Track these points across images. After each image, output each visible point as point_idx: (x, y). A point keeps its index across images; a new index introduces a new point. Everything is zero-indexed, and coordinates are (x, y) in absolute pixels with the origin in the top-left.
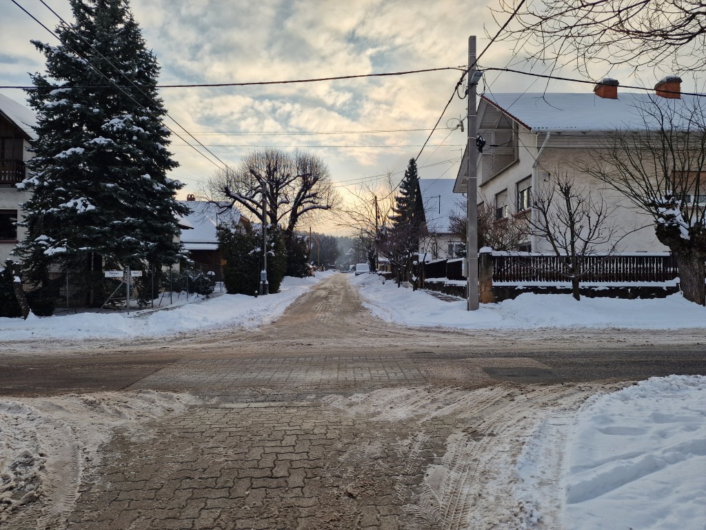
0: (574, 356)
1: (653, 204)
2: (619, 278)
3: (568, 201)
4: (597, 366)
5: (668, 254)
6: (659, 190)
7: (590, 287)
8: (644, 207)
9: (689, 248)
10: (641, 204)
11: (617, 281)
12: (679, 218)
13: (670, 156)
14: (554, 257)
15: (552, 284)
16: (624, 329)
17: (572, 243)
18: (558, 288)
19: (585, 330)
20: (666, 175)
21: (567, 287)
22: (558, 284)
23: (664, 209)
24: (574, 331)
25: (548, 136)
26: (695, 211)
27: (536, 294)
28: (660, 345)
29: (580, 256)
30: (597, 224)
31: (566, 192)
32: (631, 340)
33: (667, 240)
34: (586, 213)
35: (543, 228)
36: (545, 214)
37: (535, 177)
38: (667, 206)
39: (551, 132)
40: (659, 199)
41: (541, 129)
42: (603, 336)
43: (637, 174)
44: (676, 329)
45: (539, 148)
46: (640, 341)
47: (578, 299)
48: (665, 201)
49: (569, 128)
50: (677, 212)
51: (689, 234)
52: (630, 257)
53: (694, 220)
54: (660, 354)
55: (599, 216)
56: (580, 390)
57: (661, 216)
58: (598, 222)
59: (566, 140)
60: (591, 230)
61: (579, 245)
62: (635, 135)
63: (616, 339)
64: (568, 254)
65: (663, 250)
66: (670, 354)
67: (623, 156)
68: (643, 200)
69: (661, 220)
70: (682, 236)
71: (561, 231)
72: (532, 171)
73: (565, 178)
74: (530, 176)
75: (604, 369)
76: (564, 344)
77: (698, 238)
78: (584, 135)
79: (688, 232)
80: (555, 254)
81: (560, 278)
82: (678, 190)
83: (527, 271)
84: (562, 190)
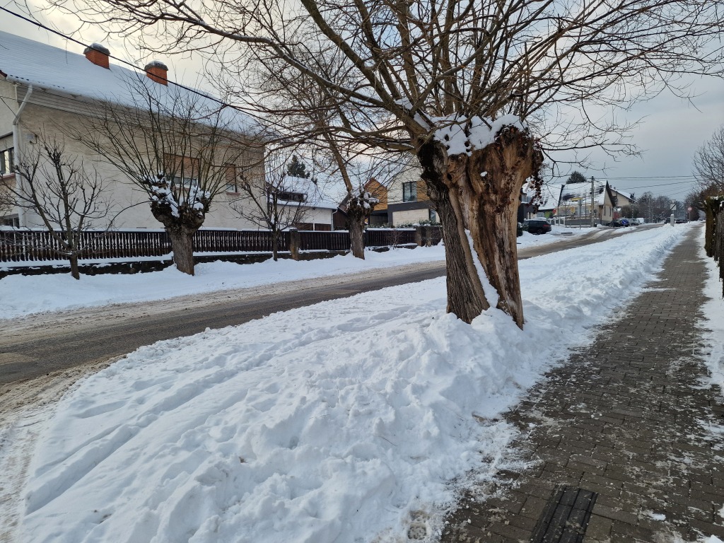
0: (67, 340)
1: (147, 182)
2: (121, 253)
3: (59, 169)
4: (92, 346)
5: (163, 230)
6: (151, 169)
7: (92, 264)
8: (139, 184)
9: (180, 225)
10: (136, 181)
11: (118, 257)
12: (170, 197)
13: (159, 139)
14: (47, 233)
15: (47, 263)
16: (124, 304)
17: (67, 217)
18: (55, 267)
19: (83, 310)
20: (157, 156)
21: (65, 266)
22: (54, 263)
23: (157, 188)
24: (71, 313)
25: (30, 90)
26: (182, 192)
27: (25, 275)
28: (155, 315)
29: (76, 232)
30: (92, 198)
31: (56, 159)
32: (130, 314)
33: (161, 217)
34: (80, 185)
35: (29, 198)
36: (30, 182)
37: (18, 136)
38: (160, 185)
39: (33, 86)
40: (152, 177)
41: (20, 79)
42: (102, 314)
43: (131, 150)
44: (170, 298)
45: (20, 102)
46: (137, 313)
47: (77, 278)
48: (157, 180)
49: (56, 87)
50: (168, 191)
51: (179, 212)
52: (130, 233)
53: (181, 200)
54: (155, 323)
55: (94, 189)
56: (68, 376)
57: (154, 194)
58: (93, 195)
59: (55, 100)
60: (86, 203)
61: (75, 219)
62: (127, 110)
63: (115, 315)
64: (62, 228)
65: (159, 227)
66: (163, 322)
67: (115, 129)
68: (138, 178)
69: (155, 198)
70: (173, 214)
71: (52, 202)
72: (13, 129)
73: (53, 143)
74: (11, 135)
75: (99, 347)
76: (59, 329)
77: (185, 216)
78: (74, 98)
79: (177, 210)
80: (47, 229)
81: (57, 257)
82: (168, 171)
83: (13, 249)
84: (50, 156)
